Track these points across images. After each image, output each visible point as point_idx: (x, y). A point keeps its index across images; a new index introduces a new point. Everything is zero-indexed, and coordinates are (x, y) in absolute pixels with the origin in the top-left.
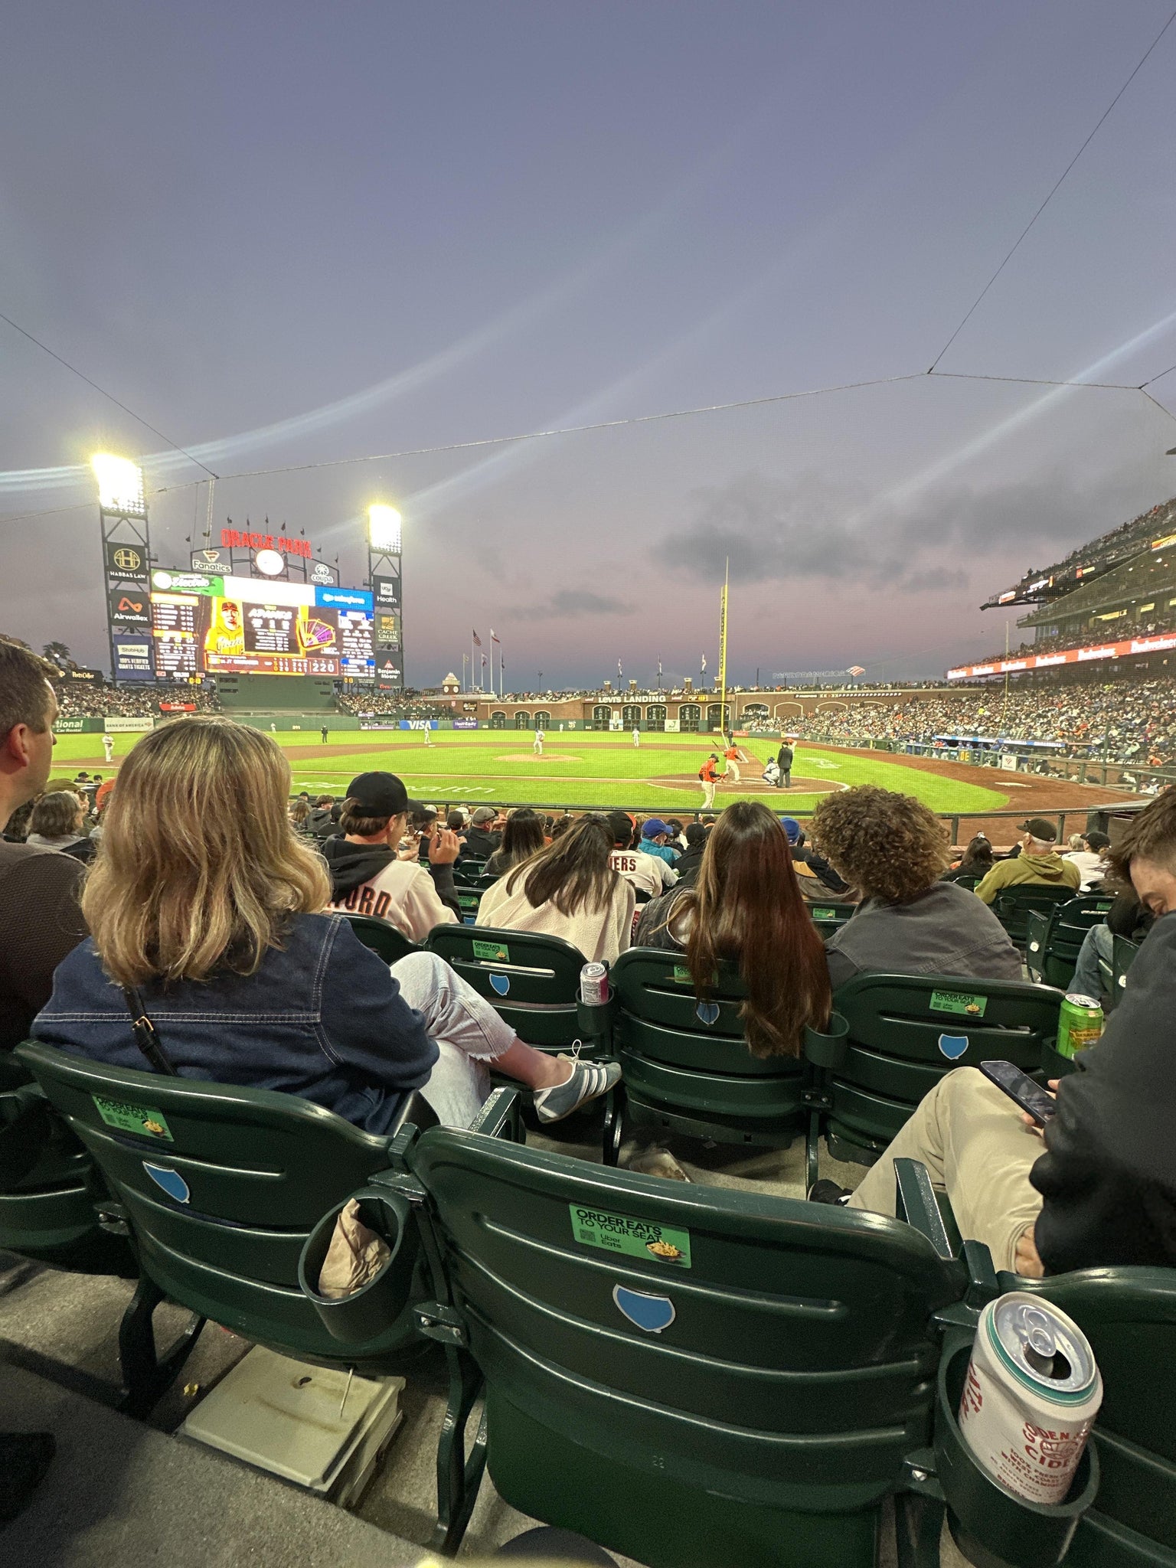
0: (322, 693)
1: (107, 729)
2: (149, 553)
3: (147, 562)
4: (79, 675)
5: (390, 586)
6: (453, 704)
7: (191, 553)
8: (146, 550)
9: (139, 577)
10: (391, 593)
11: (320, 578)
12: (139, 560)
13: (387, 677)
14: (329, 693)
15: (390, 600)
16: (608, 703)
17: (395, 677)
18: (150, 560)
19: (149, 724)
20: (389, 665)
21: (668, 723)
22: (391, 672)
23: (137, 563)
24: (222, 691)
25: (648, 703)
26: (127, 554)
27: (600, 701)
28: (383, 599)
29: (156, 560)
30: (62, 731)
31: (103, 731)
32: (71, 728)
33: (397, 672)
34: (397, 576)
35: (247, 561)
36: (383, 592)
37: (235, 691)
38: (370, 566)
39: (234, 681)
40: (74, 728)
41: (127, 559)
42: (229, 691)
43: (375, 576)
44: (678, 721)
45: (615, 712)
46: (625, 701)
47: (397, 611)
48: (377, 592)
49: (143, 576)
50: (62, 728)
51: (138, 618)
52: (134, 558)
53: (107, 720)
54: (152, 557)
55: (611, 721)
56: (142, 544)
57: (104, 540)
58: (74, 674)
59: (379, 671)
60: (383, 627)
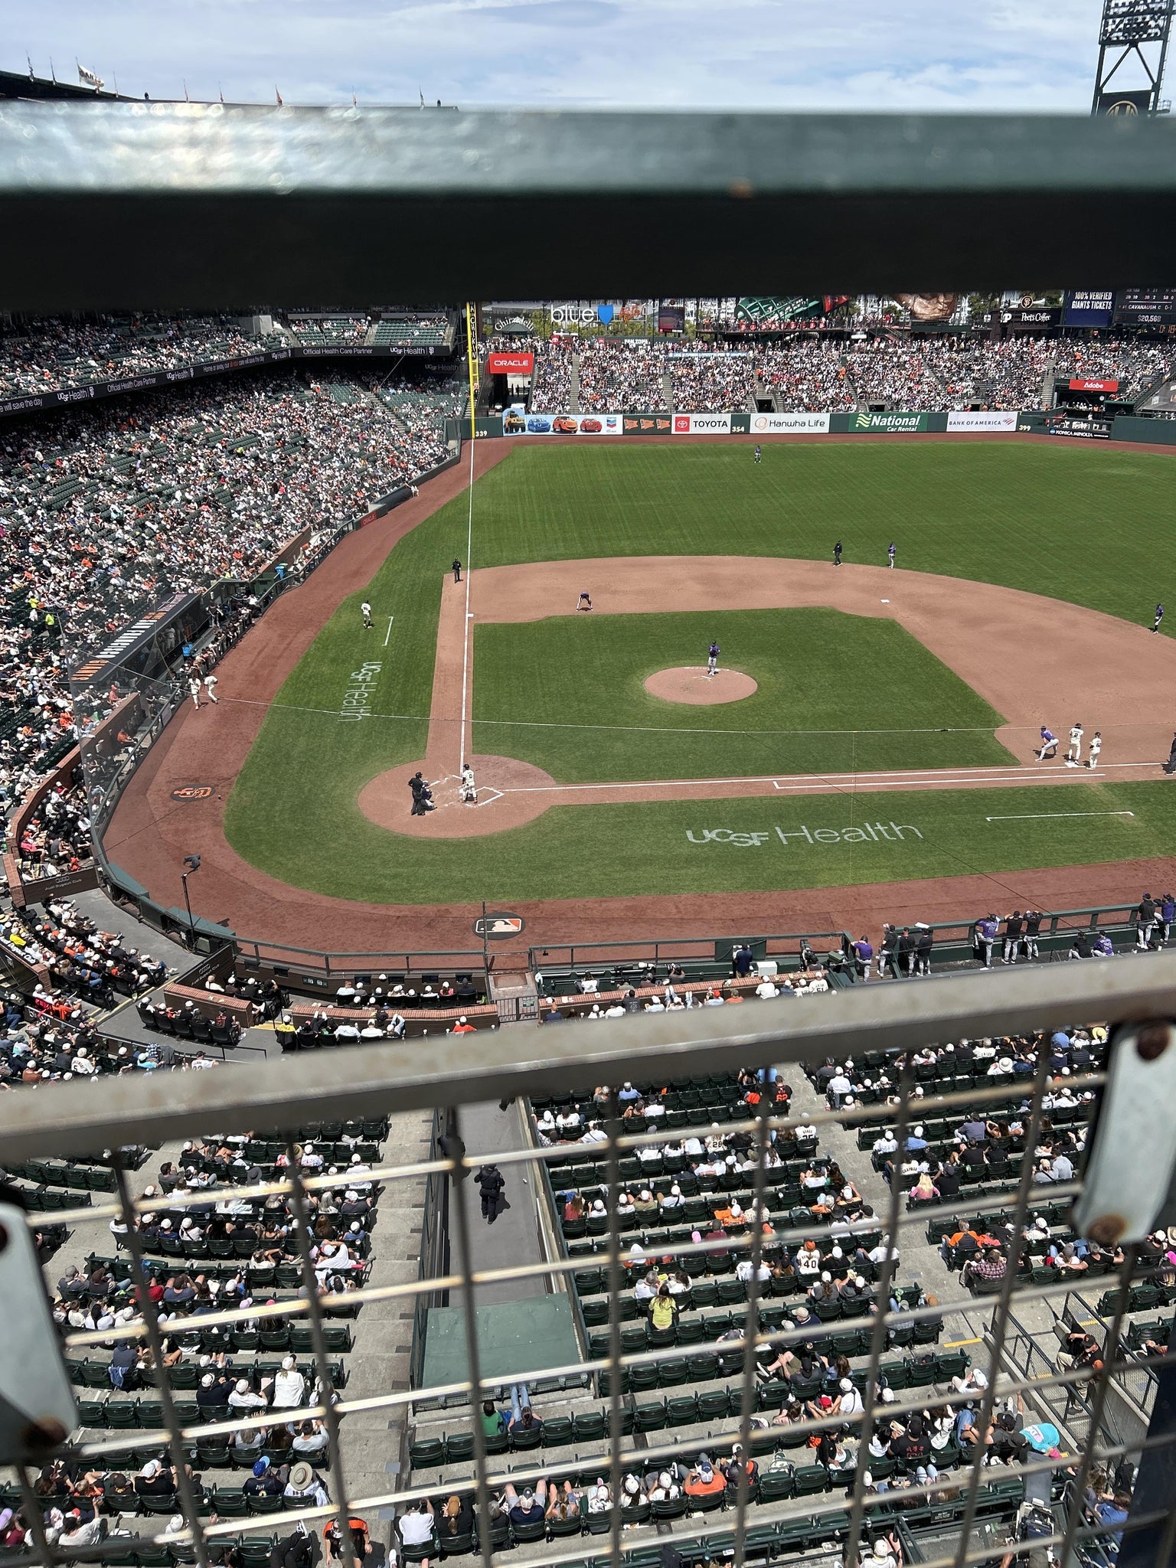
1: (949, 428)
2: (1156, 100)
4: (1030, 318)
19: (1008, 422)
26: (1122, 111)
30: (894, 430)
31: (946, 432)
32: (904, 426)
40: (908, 426)
50: (894, 426)
57: (1098, 89)
58: (1025, 317)
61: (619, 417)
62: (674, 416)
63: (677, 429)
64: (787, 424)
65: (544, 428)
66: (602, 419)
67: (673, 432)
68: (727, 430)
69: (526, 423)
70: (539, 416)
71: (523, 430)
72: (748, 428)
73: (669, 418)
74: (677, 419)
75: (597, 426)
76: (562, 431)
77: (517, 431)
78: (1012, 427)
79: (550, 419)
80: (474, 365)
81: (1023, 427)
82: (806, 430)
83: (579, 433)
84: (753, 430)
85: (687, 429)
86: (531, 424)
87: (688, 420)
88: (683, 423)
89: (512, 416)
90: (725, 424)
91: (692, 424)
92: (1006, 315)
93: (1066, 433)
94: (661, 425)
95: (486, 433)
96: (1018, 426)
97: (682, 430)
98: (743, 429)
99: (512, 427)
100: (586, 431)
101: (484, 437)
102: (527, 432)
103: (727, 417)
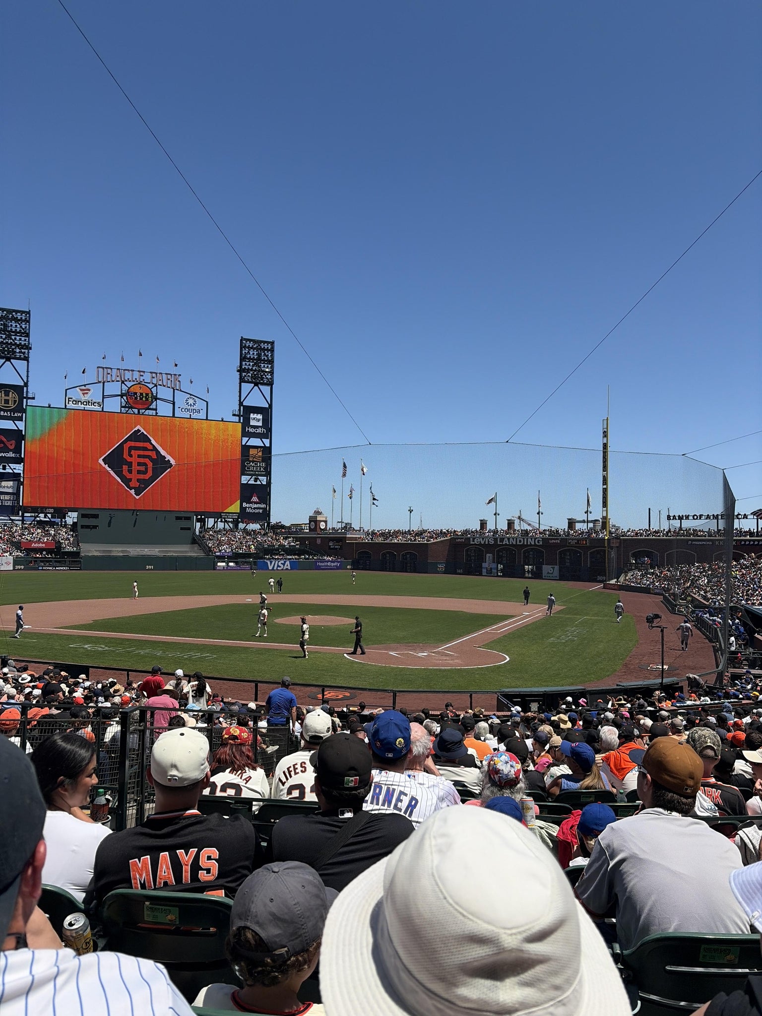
0: (182, 529)
2: (27, 392)
3: (25, 400)
5: (260, 417)
6: (319, 541)
7: (66, 390)
8: (25, 388)
9: (16, 415)
10: (260, 424)
11: (188, 410)
12: (17, 400)
13: (253, 511)
14: (189, 529)
15: (259, 431)
16: (480, 545)
17: (261, 511)
18: (28, 398)
19: (9, 563)
20: (255, 499)
21: (546, 569)
22: (256, 506)
23: (15, 401)
24: (82, 527)
25: (523, 546)
26: (7, 394)
27: (472, 543)
28: (251, 430)
29: (33, 398)
33: (263, 506)
34: (267, 406)
35: (118, 395)
36: (252, 423)
37: (95, 527)
38: (240, 396)
39: (96, 516)
41: (7, 398)
42: (87, 527)
43: (245, 407)
44: (557, 567)
45: (488, 555)
46: (499, 543)
47: (267, 442)
48: (246, 423)
49: (20, 415)
51: (11, 455)
52: (12, 396)
54: (30, 395)
55: (484, 565)
56: (22, 384)
59: (244, 505)
60: (251, 459)
78: (11, 567)
81: (17, 567)
96: (14, 567)
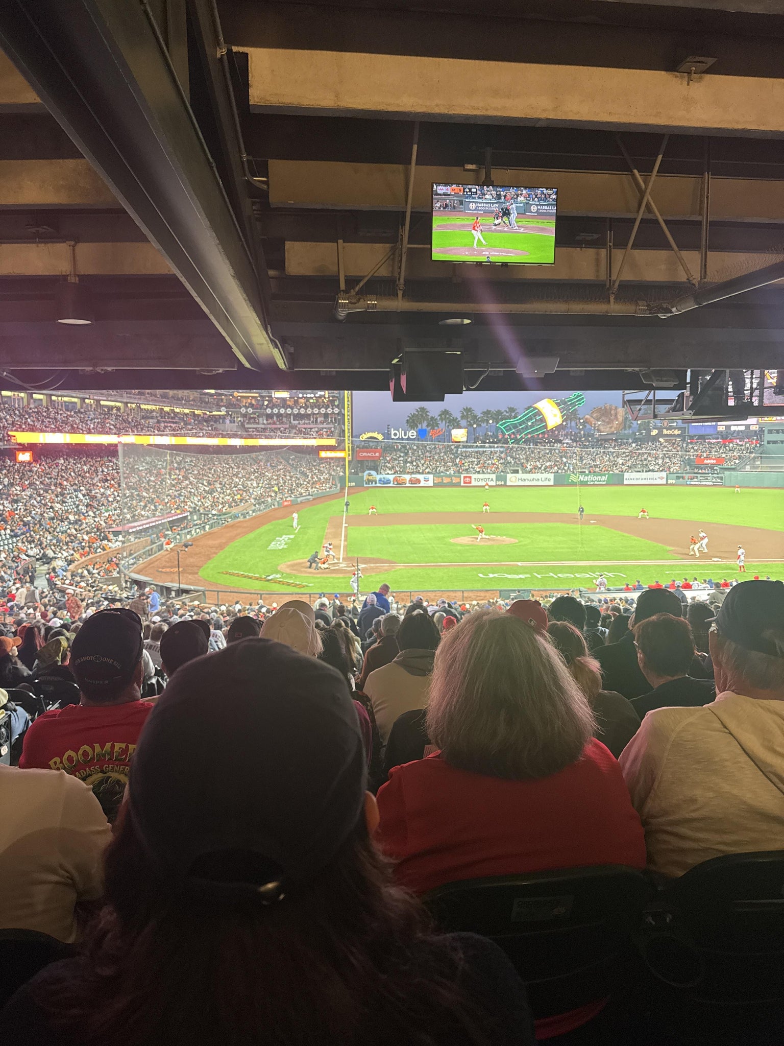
1: (626, 482)
4: (669, 432)
19: (662, 478)
30: (592, 483)
31: (623, 484)
32: (598, 481)
40: (601, 481)
50: (592, 481)
53: (626, 475)
58: (665, 432)
61: (431, 477)
62: (462, 476)
63: (465, 483)
64: (528, 480)
65: (388, 482)
66: (421, 477)
67: (462, 484)
68: (493, 483)
69: (378, 480)
70: (385, 476)
71: (376, 483)
72: (505, 482)
73: (460, 477)
74: (465, 477)
75: (419, 481)
76: (398, 484)
77: (372, 483)
78: (664, 482)
79: (391, 477)
80: (349, 447)
81: (670, 481)
82: (540, 483)
83: (408, 485)
84: (508, 483)
85: (470, 482)
86: (380, 480)
87: (470, 477)
88: (468, 479)
89: (369, 476)
90: (492, 480)
91: (473, 480)
92: (654, 430)
93: (697, 483)
94: (455, 480)
95: (354, 484)
96: (667, 481)
97: (467, 483)
98: (503, 483)
99: (369, 481)
100: (412, 484)
101: (353, 486)
102: (378, 485)
103: (494, 476)
